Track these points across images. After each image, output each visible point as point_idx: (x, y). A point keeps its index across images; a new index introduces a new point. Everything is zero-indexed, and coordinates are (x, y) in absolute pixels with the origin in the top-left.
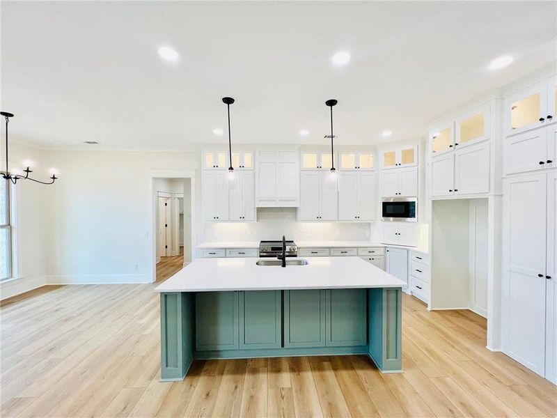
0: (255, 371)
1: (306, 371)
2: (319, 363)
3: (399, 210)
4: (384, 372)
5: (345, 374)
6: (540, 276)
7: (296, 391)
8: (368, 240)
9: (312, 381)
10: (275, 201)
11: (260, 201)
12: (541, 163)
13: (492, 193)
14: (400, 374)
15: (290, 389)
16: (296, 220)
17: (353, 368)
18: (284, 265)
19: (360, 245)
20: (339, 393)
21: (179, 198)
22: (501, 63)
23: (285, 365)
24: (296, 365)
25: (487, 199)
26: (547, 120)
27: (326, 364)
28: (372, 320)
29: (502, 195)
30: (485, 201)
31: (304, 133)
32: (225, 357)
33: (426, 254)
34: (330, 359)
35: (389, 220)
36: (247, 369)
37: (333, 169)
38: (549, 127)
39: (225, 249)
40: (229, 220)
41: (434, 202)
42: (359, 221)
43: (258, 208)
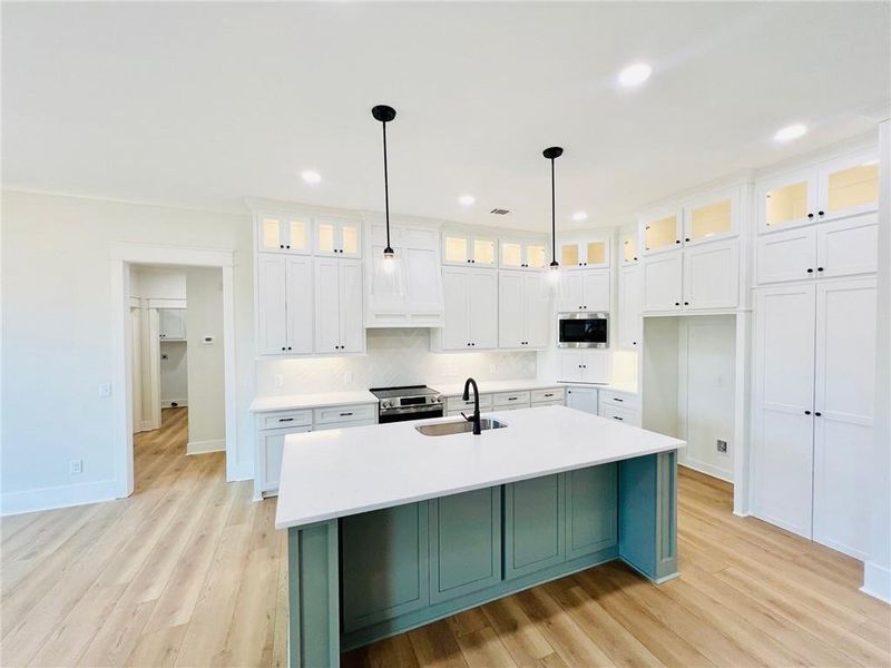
0: (475, 641)
1: (556, 612)
3: (585, 331)
4: (659, 581)
5: (612, 600)
6: (808, 413)
7: (568, 657)
9: (577, 629)
10: (404, 316)
11: (377, 316)
12: (810, 271)
13: (743, 308)
14: (678, 579)
15: (555, 655)
16: (429, 349)
17: (616, 588)
18: (477, 431)
19: (532, 387)
20: (627, 636)
21: (158, 309)
22: (791, 133)
23: (518, 612)
24: (534, 605)
25: (735, 316)
26: (816, 217)
27: (576, 591)
29: (751, 311)
31: (467, 200)
32: (401, 628)
34: (573, 580)
35: (574, 347)
36: (458, 641)
37: (554, 263)
38: (820, 225)
39: (313, 409)
40: (314, 352)
41: (649, 321)
42: (527, 349)
43: (368, 330)
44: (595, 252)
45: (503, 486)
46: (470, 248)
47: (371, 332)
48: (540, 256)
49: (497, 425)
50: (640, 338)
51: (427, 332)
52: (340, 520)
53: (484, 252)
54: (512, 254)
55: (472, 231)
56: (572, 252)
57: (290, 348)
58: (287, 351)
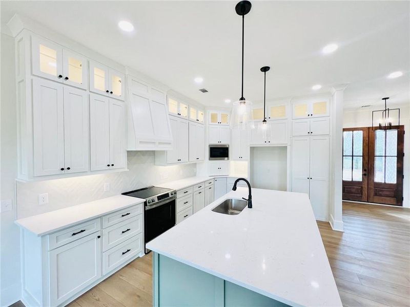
3: (219, 152)
6: (308, 178)
11: (140, 143)
12: (308, 133)
16: (155, 163)
19: (204, 180)
25: (287, 147)
26: (310, 116)
37: (265, 121)
38: (311, 119)
39: (101, 217)
40: (90, 170)
42: (198, 161)
43: (128, 152)
46: (179, 107)
48: (201, 117)
57: (69, 169)
58: (66, 171)
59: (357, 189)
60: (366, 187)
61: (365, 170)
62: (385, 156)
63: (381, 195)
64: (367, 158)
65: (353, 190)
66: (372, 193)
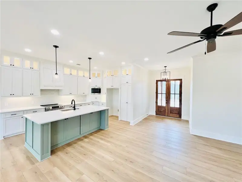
1: (89, 137)
2: (91, 134)
3: (96, 91)
4: (106, 130)
6: (126, 103)
8: (86, 101)
9: (93, 137)
11: (45, 86)
12: (127, 82)
13: (120, 87)
16: (59, 95)
17: (99, 132)
26: (127, 75)
27: (93, 134)
28: (101, 119)
30: (118, 89)
33: (105, 103)
34: (93, 132)
35: (95, 94)
39: (23, 111)
40: (22, 95)
41: (107, 89)
42: (84, 94)
43: (41, 90)
44: (99, 75)
45: (80, 116)
46: (71, 71)
47: (42, 90)
48: (87, 75)
49: (78, 109)
50: (106, 92)
51: (58, 91)
52: (51, 122)
53: (74, 72)
54: (81, 73)
55: (71, 67)
56: (94, 75)
57: (13, 94)
58: (12, 95)
59: (163, 110)
60: (167, 109)
61: (167, 101)
62: (175, 94)
63: (173, 113)
64: (167, 95)
65: (162, 111)
66: (169, 112)
